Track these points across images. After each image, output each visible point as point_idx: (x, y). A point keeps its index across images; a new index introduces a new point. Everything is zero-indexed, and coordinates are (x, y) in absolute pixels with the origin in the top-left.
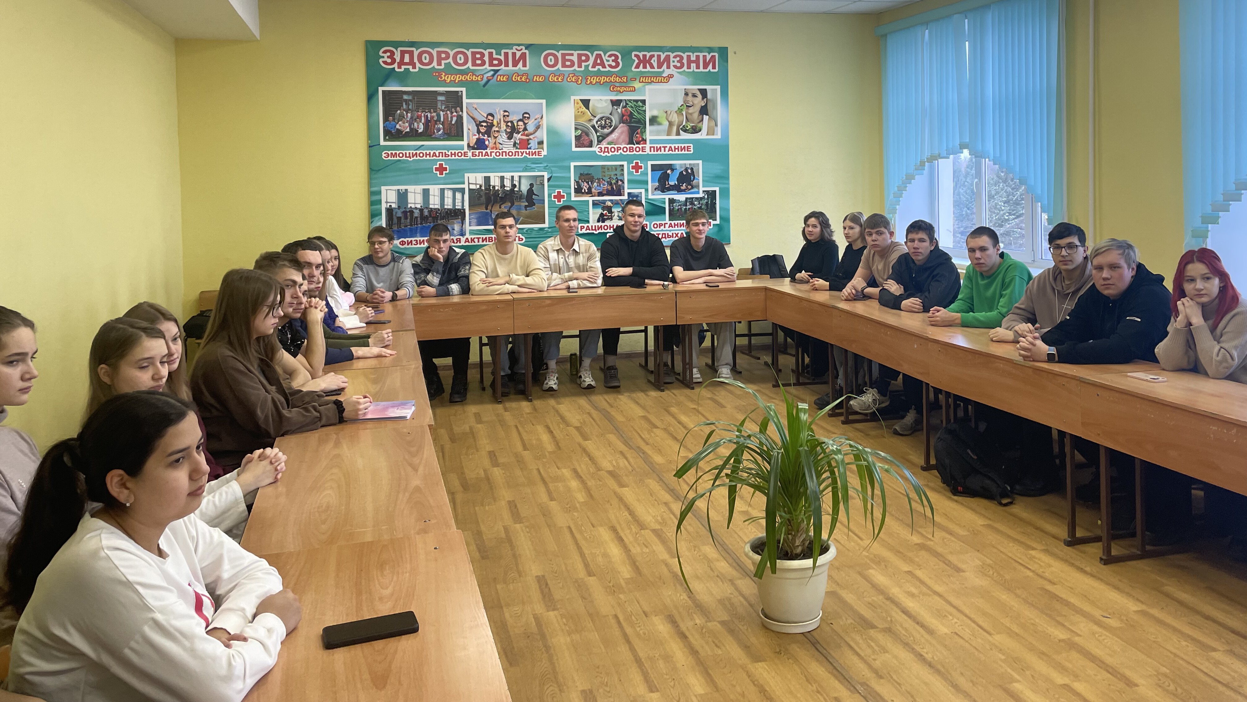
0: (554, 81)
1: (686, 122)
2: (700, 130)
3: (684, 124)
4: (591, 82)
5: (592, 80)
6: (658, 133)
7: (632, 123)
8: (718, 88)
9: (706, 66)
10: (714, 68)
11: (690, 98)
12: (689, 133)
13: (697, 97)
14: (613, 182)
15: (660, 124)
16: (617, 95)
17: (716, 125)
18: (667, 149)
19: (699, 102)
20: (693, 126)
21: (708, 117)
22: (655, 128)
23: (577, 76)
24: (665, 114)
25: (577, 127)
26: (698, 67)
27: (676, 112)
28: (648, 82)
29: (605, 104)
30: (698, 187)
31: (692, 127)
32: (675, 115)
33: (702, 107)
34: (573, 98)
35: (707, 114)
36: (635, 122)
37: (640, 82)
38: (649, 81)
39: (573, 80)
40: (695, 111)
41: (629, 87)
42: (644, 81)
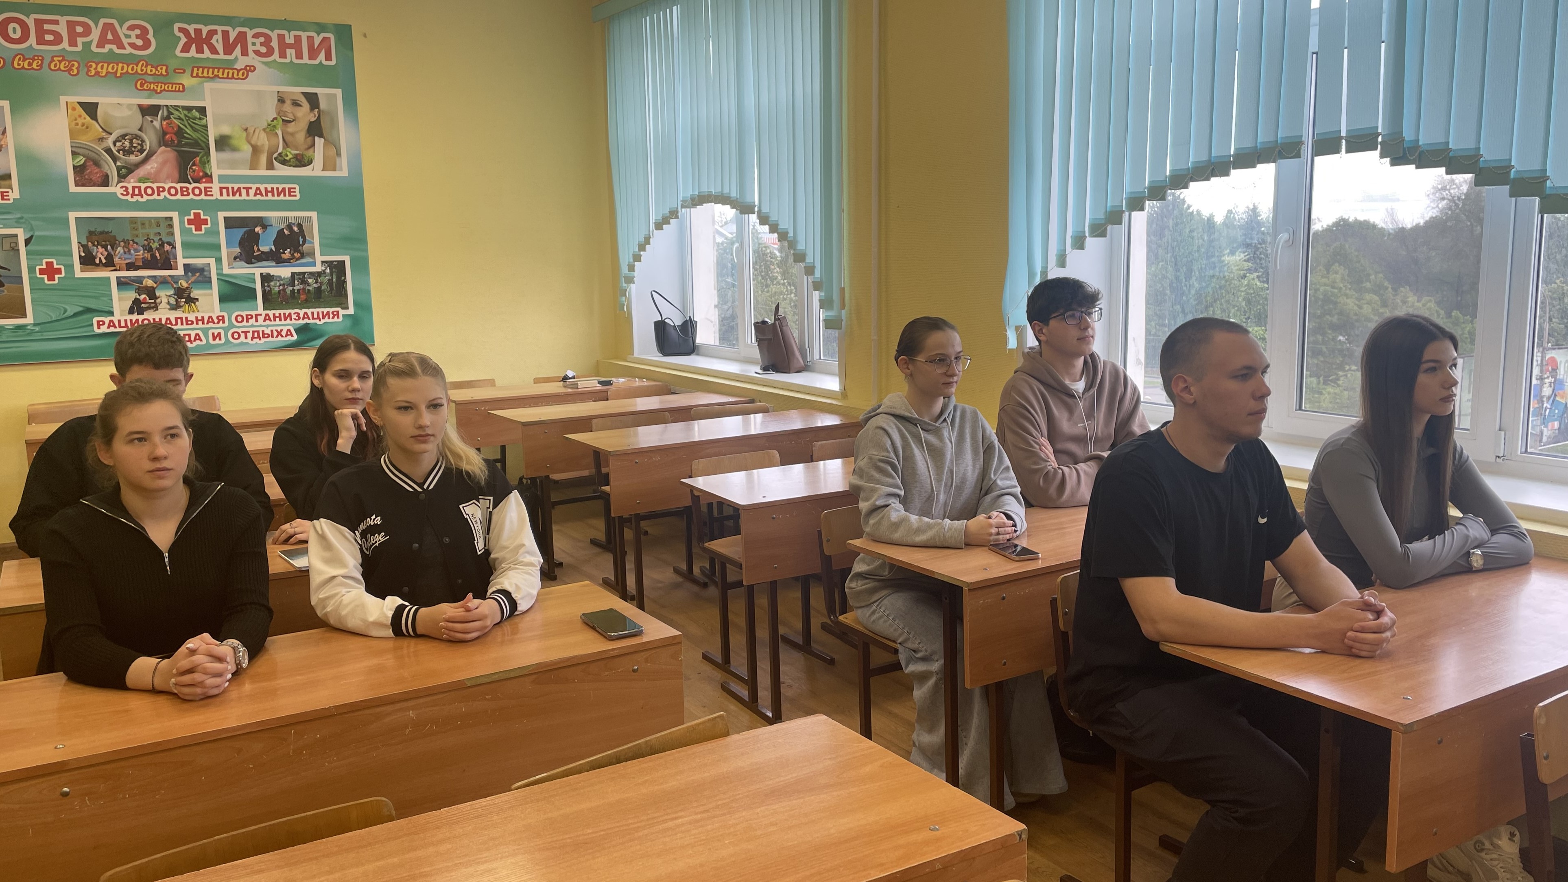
0: (23, 68)
1: (284, 148)
2: (310, 162)
3: (280, 150)
4: (97, 73)
5: (99, 69)
6: (233, 164)
7: (183, 146)
8: (338, 92)
9: (313, 54)
10: (328, 57)
11: (288, 107)
12: (290, 166)
13: (300, 106)
14: (155, 245)
15: (234, 149)
16: (149, 97)
17: (339, 154)
18: (252, 192)
19: (305, 116)
20: (297, 155)
21: (323, 140)
22: (226, 155)
23: (69, 62)
24: (245, 134)
25: (77, 150)
26: (299, 56)
27: (264, 130)
28: (208, 77)
29: (127, 113)
30: (312, 254)
31: (296, 156)
32: (263, 136)
33: (311, 124)
34: (63, 99)
35: (321, 136)
36: (187, 145)
37: (192, 76)
38: (210, 75)
39: (62, 68)
40: (299, 130)
41: (173, 84)
42: (200, 75)
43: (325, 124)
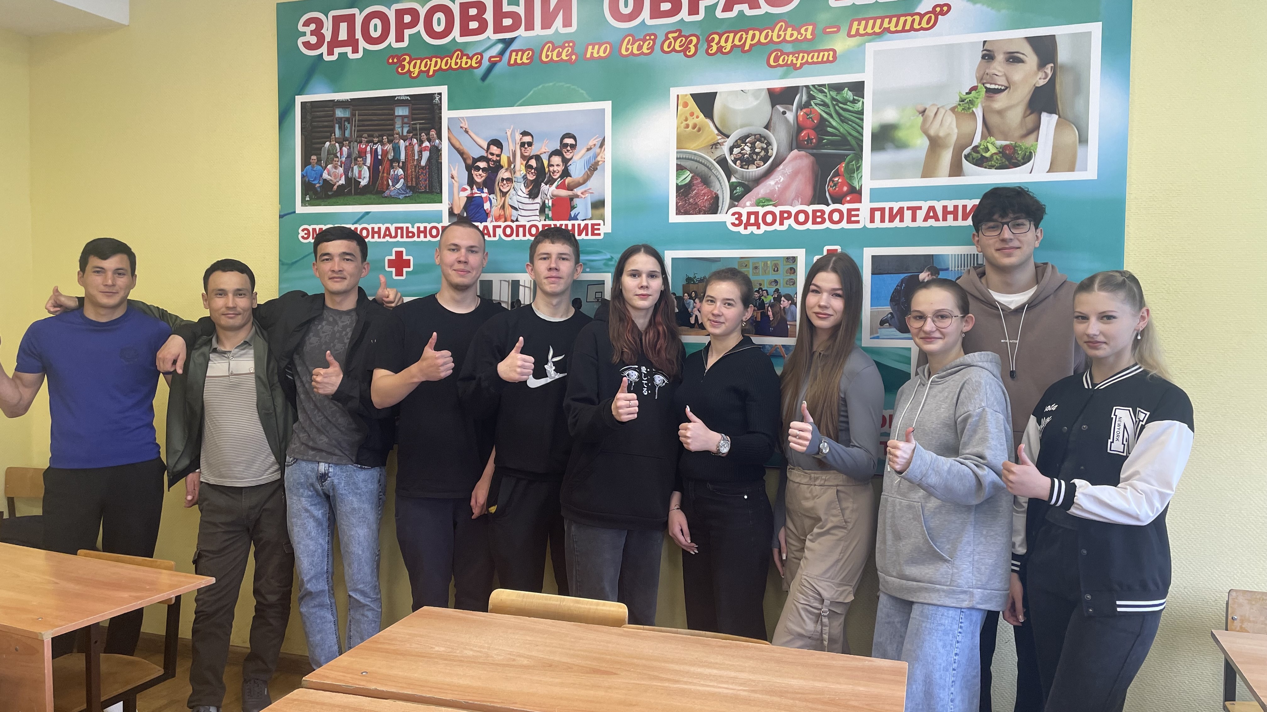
0: (632, 53)
1: (983, 137)
2: (1027, 158)
3: (977, 141)
5: (722, 43)
6: (897, 171)
7: (823, 146)
8: (1096, 29)
11: (998, 67)
12: (991, 167)
13: (1021, 61)
14: (769, 299)
15: (901, 146)
16: (784, 77)
17: (1083, 140)
18: (921, 214)
19: (1028, 76)
20: (1005, 147)
21: (1055, 117)
22: (887, 157)
23: (687, 37)
24: (920, 119)
25: (683, 163)
27: (953, 110)
28: (875, 33)
29: (752, 103)
31: (1003, 151)
32: (951, 120)
34: (674, 92)
35: (1052, 109)
36: (833, 145)
37: (849, 35)
38: (877, 30)
39: (677, 48)
40: (1014, 103)
41: (819, 51)
42: (862, 31)
43: (1062, 89)
